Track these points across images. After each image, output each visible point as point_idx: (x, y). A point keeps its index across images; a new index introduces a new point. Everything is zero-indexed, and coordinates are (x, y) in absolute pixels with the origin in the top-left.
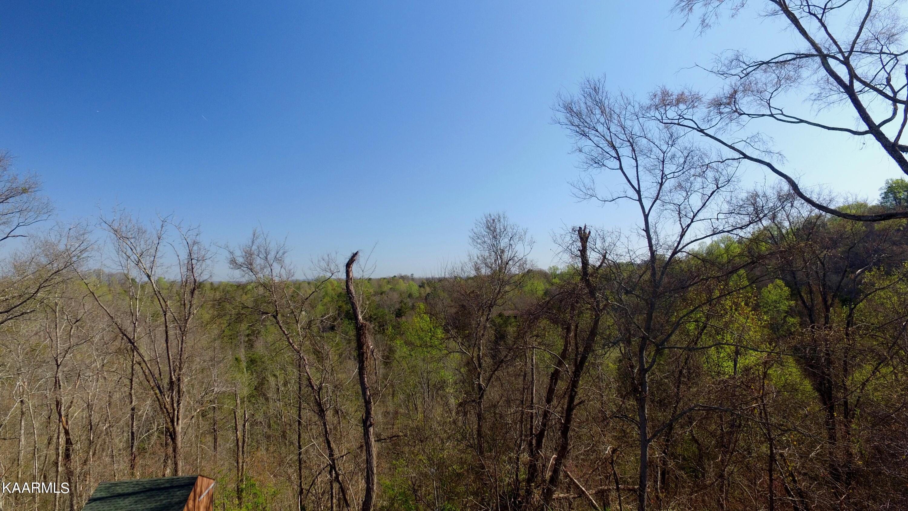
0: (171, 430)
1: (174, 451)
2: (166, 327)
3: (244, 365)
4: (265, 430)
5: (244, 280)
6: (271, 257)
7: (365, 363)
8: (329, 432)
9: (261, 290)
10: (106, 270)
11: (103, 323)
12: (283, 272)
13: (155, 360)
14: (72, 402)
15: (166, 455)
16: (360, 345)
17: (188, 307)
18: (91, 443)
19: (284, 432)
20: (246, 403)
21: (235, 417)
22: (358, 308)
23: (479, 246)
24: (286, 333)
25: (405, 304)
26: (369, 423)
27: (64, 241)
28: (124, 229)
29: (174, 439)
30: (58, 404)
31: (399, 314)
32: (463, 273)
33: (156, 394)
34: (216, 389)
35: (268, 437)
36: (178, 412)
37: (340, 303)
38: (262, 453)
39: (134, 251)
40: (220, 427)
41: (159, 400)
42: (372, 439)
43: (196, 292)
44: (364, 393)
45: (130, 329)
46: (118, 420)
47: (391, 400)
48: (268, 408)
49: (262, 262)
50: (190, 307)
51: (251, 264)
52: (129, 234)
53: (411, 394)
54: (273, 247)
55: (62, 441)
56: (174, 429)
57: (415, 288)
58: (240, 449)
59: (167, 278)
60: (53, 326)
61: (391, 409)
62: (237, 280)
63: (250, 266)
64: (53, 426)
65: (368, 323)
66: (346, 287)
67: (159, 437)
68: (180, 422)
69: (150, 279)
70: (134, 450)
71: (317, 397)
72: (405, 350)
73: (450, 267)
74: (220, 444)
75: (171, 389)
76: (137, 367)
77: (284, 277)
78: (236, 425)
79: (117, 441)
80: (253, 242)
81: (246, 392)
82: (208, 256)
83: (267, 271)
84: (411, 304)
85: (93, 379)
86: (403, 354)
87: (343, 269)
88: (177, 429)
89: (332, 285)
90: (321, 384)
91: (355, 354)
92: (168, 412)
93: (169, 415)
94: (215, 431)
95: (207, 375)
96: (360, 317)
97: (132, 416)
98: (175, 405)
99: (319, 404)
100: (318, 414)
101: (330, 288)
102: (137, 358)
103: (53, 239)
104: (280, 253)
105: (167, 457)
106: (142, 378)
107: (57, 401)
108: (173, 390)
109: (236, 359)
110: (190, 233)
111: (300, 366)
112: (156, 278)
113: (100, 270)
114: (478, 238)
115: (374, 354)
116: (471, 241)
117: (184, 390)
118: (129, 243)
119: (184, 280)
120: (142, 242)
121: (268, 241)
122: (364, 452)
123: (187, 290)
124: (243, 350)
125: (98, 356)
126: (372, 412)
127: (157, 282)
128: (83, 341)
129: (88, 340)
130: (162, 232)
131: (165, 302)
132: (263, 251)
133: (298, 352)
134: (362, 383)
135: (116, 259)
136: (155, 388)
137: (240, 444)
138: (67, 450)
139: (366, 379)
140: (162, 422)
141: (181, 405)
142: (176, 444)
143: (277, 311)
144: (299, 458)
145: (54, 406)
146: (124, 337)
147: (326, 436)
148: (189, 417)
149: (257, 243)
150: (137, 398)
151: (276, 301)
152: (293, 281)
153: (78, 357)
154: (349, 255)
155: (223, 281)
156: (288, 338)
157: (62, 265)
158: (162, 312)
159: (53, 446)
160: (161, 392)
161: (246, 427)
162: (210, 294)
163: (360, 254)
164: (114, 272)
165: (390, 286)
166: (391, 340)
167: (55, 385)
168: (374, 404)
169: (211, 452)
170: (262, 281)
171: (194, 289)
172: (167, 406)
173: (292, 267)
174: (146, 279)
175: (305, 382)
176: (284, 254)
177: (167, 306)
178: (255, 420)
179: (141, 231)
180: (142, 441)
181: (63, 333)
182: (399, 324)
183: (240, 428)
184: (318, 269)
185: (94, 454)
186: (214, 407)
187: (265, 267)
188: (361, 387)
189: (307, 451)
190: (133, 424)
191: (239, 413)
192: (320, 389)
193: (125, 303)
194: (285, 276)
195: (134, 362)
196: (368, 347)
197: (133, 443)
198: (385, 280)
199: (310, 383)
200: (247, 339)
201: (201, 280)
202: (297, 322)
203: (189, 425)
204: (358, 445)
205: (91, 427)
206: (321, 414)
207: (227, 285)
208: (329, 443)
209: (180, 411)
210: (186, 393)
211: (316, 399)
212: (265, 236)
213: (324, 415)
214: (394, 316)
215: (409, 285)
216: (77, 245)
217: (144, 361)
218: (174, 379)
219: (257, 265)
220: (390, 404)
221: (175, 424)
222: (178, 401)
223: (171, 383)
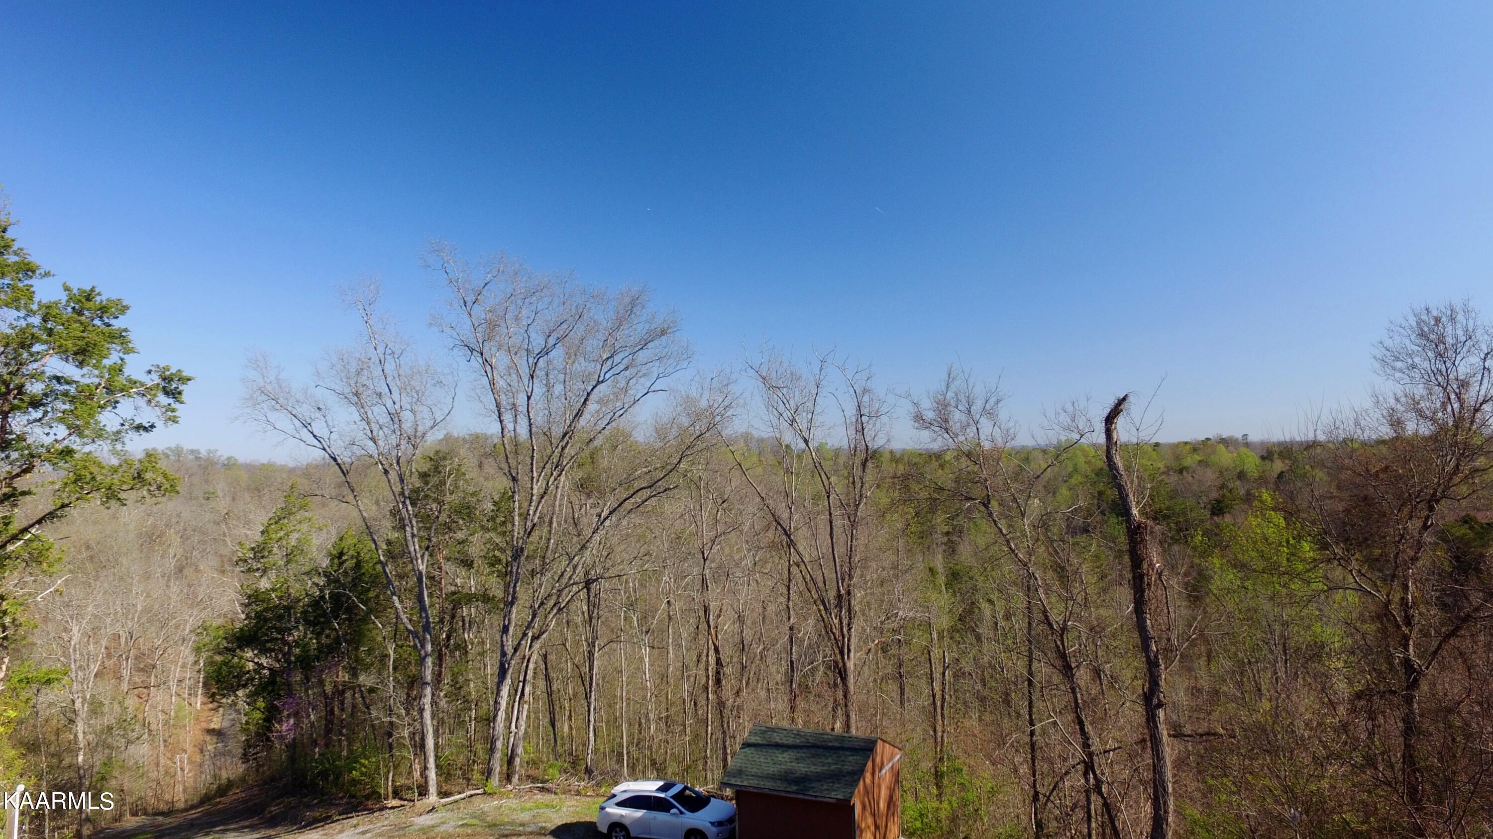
0: (841, 665)
1: (845, 696)
2: (830, 514)
3: (941, 579)
4: (976, 688)
5: (936, 446)
6: (976, 408)
7: (1146, 594)
8: (1081, 705)
9: (964, 462)
10: (756, 434)
11: (752, 506)
12: (997, 433)
13: (816, 561)
14: (720, 611)
15: (835, 700)
16: (1137, 561)
17: (858, 486)
18: (744, 668)
19: (1007, 694)
20: (947, 640)
21: (930, 660)
22: (1131, 496)
23: (1398, 375)
24: (1004, 532)
25: (1230, 491)
26: (1155, 701)
27: (706, 395)
28: (774, 375)
29: (844, 679)
30: (706, 610)
31: (1218, 508)
32: (1359, 432)
33: (819, 610)
34: (901, 613)
35: (983, 699)
36: (849, 640)
37: (1101, 486)
38: (972, 722)
39: (787, 405)
40: (908, 672)
41: (823, 619)
42: (1164, 732)
43: (870, 464)
44: (1146, 647)
45: (785, 515)
46: (774, 643)
47: (1203, 668)
48: (980, 651)
49: (964, 418)
50: (862, 487)
51: (946, 421)
52: (780, 381)
53: (1246, 660)
54: (979, 393)
55: (712, 660)
56: (844, 664)
57: (1252, 463)
58: (939, 710)
59: (829, 445)
60: (698, 508)
61: (1205, 683)
62: (925, 447)
63: (944, 424)
64: (702, 640)
65: (1150, 523)
66: (1107, 457)
67: (826, 673)
68: (852, 655)
69: (807, 445)
70: (794, 686)
71: (1059, 643)
72: (1231, 576)
73: (1326, 419)
74: (908, 698)
75: (839, 605)
76: (794, 570)
77: (1000, 442)
78: (931, 671)
79: (774, 670)
80: (948, 387)
81: (945, 622)
82: (883, 410)
83: (971, 432)
84: (1242, 492)
85: (744, 581)
86: (1228, 585)
87: (1100, 427)
88: (848, 665)
89: (1086, 456)
90: (1065, 621)
91: (1129, 576)
92: (835, 639)
93: (837, 643)
94: (901, 676)
95: (889, 591)
96: (1135, 511)
97: (791, 638)
98: (845, 630)
99: (1063, 656)
100: (1061, 672)
101: (1081, 460)
102: (795, 558)
103: (694, 393)
104: (993, 400)
105: (836, 705)
106: (802, 587)
107: (705, 606)
108: (841, 608)
109: (931, 570)
110: (858, 376)
111: (1029, 589)
112: (816, 445)
113: (747, 433)
114: (1397, 359)
115: (1164, 578)
116: (1377, 365)
117: (857, 609)
118: (781, 395)
119: (852, 446)
120: (797, 393)
121: (971, 385)
122: (1149, 751)
123: (857, 461)
124: (940, 556)
125: (749, 550)
126: (1162, 683)
127: (818, 450)
128: (731, 529)
129: (736, 527)
130: (822, 378)
131: (828, 479)
132: (964, 401)
133: (1025, 565)
134: (1141, 627)
135: (766, 418)
136: (819, 602)
137: (939, 704)
138: (718, 673)
139: (1148, 621)
140: (827, 651)
141: (853, 630)
142: (847, 686)
143: (988, 496)
144: (1031, 740)
145: (702, 613)
146: (779, 527)
147: (1076, 712)
148: (865, 650)
149: (953, 388)
150: (797, 614)
151: (986, 480)
152: (1013, 448)
153: (727, 551)
154: (1111, 402)
155: (908, 448)
156: (1008, 541)
157: (704, 428)
158: (824, 493)
159: (702, 666)
160: (826, 609)
161: (947, 678)
162: (888, 468)
163: (1131, 399)
164: (765, 436)
165: (1198, 458)
166: (1200, 557)
167: (702, 586)
168: (1166, 668)
169: (895, 708)
170: (966, 448)
171: (866, 460)
172: (834, 630)
173: (1011, 424)
174: (803, 445)
175: (1037, 616)
176: (998, 401)
177: (830, 483)
178: (960, 670)
179: (795, 377)
180: (804, 676)
181: (709, 517)
182: (1218, 527)
183: (937, 676)
184: (1056, 427)
185: (747, 683)
186: (899, 640)
187: (968, 425)
188: (1140, 635)
189: (1044, 731)
190: (791, 649)
191: (936, 653)
192: (1064, 629)
193: (779, 478)
194: (1000, 439)
195: (791, 562)
196: (1151, 565)
197: (793, 676)
198: (1188, 447)
199: (1047, 618)
200: (946, 539)
201: (876, 447)
202: (1023, 515)
203: (865, 662)
204: (1136, 737)
205: (742, 647)
206: (1066, 672)
207: (912, 454)
208: (1081, 723)
209: (852, 640)
210: (859, 614)
211: (1057, 646)
212: (966, 376)
213: (1073, 675)
214: (1207, 513)
215: (1239, 455)
216: (721, 400)
217: (803, 562)
218: (843, 592)
219: (955, 423)
220: (1202, 673)
221: (846, 657)
222: (849, 625)
223: (839, 596)
